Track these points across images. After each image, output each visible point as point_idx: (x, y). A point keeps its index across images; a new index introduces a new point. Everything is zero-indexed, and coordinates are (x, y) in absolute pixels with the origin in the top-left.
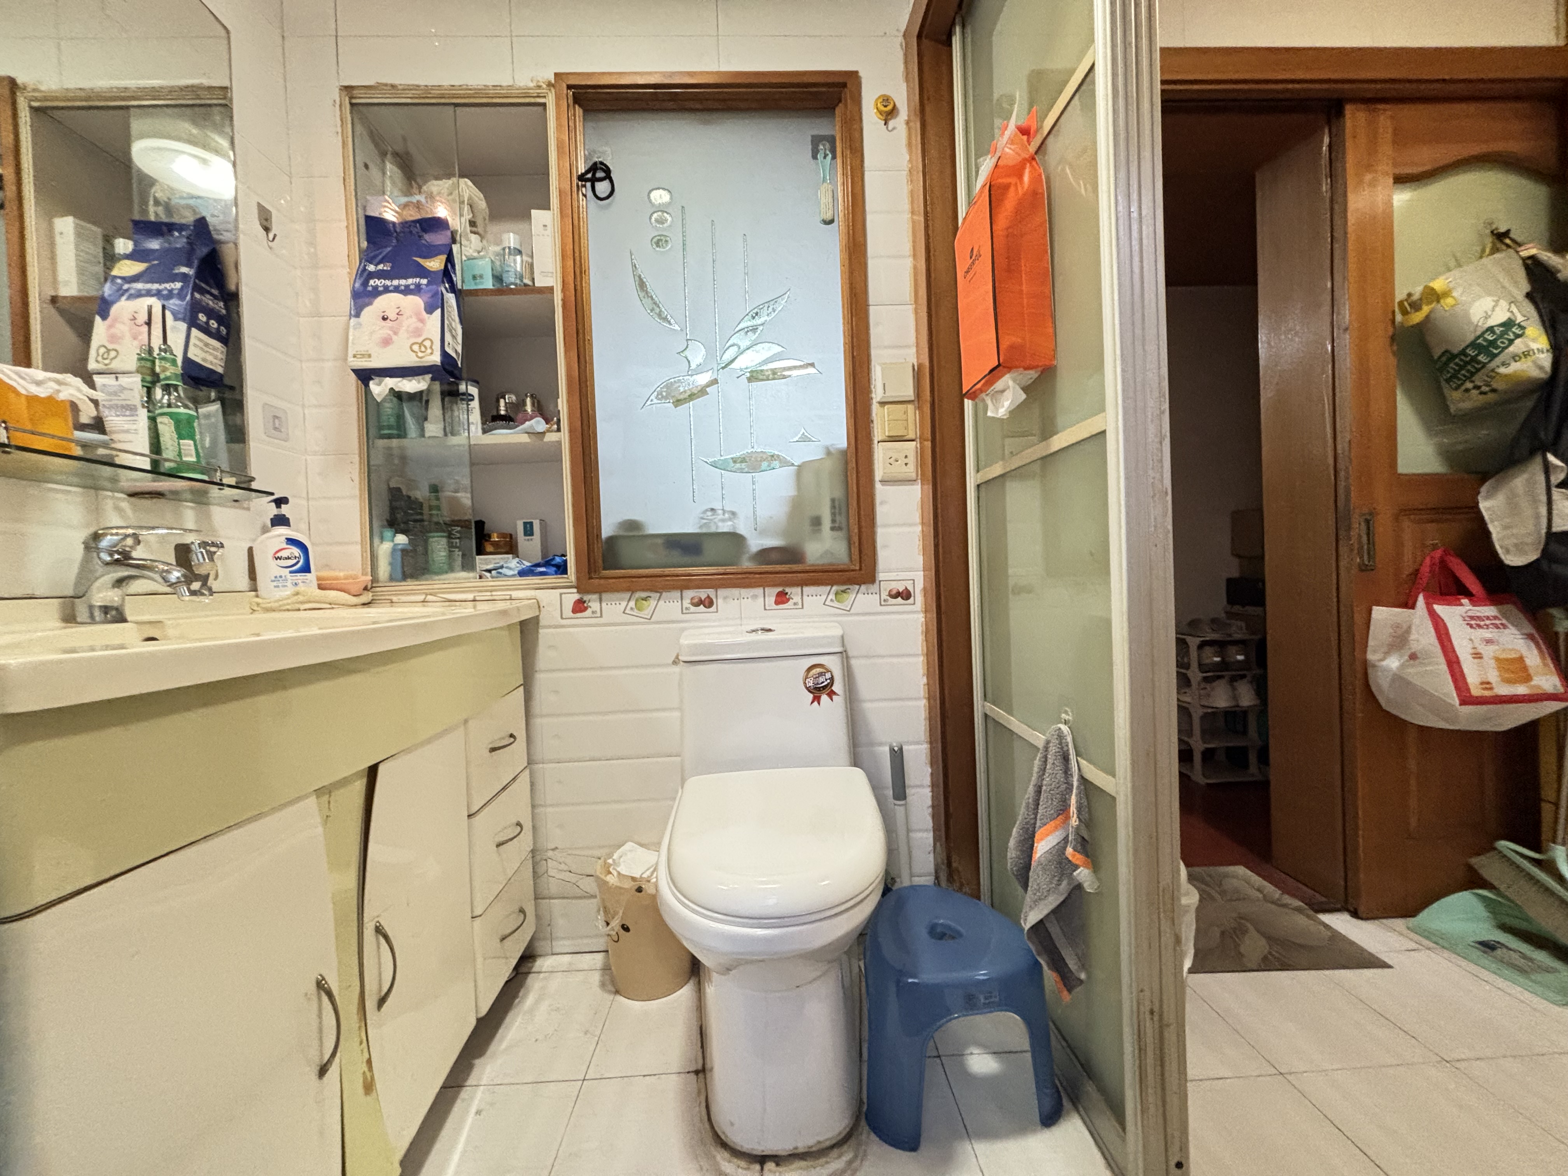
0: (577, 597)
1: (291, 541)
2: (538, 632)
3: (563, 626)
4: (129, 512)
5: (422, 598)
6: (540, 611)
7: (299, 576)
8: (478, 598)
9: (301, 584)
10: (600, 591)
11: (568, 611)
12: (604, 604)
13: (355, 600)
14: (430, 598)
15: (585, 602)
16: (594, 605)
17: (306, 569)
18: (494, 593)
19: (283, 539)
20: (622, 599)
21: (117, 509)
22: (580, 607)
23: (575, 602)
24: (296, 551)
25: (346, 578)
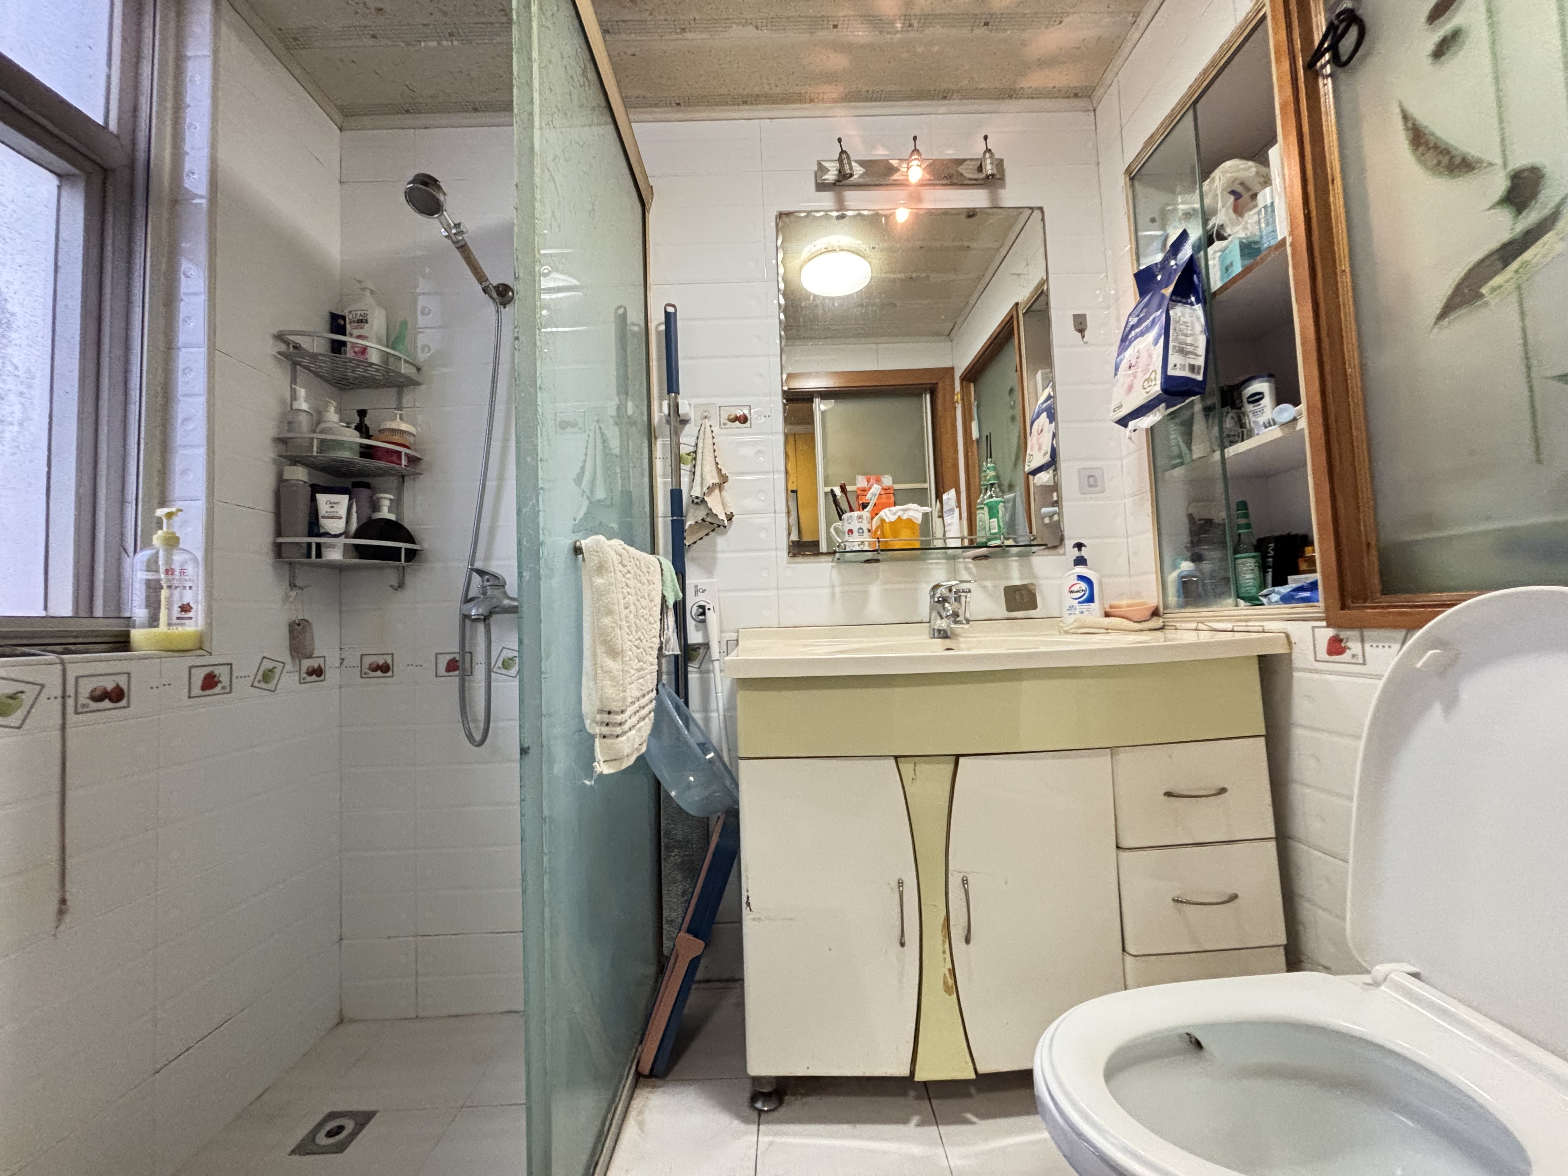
0: (1330, 632)
1: (1081, 578)
2: (1292, 676)
3: (1316, 671)
4: (974, 570)
5: (1193, 625)
6: (1291, 649)
7: (1085, 606)
8: (1236, 629)
9: (1086, 613)
10: (1361, 626)
11: (1323, 654)
12: (1367, 646)
13: (1137, 626)
14: (1201, 626)
15: (1341, 641)
16: (1355, 647)
17: (1091, 600)
18: (1249, 624)
19: (1075, 576)
20: (1395, 641)
21: (967, 569)
22: (1336, 647)
23: (1330, 640)
24: (1083, 585)
25: (1129, 606)
